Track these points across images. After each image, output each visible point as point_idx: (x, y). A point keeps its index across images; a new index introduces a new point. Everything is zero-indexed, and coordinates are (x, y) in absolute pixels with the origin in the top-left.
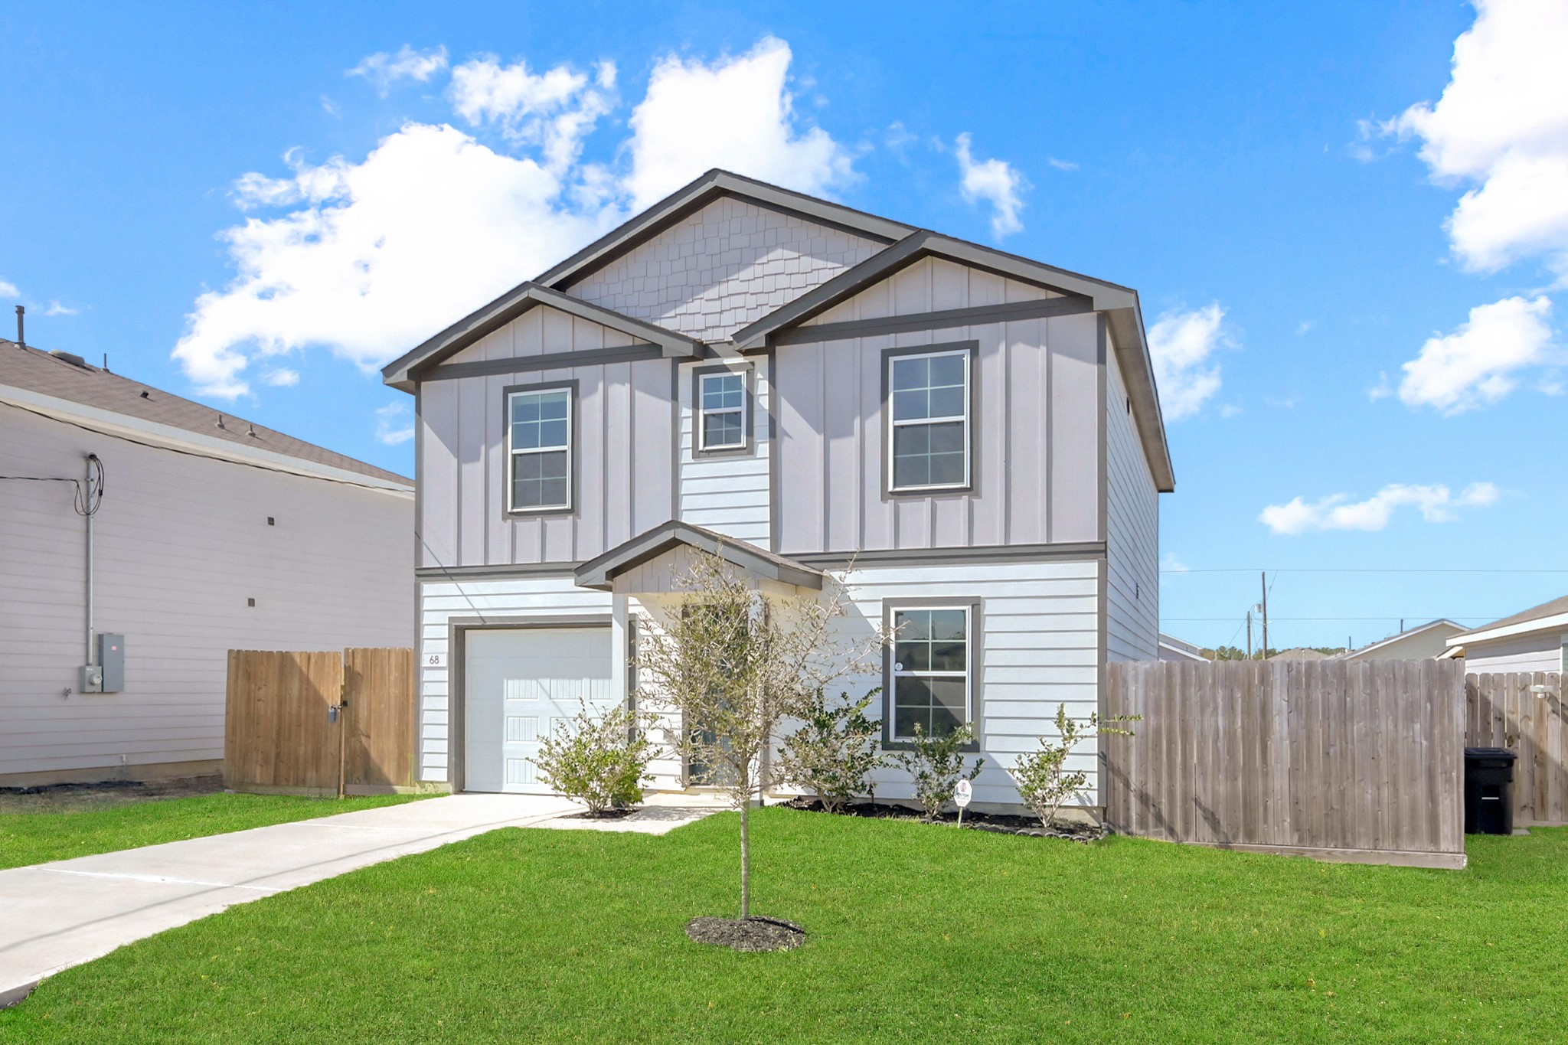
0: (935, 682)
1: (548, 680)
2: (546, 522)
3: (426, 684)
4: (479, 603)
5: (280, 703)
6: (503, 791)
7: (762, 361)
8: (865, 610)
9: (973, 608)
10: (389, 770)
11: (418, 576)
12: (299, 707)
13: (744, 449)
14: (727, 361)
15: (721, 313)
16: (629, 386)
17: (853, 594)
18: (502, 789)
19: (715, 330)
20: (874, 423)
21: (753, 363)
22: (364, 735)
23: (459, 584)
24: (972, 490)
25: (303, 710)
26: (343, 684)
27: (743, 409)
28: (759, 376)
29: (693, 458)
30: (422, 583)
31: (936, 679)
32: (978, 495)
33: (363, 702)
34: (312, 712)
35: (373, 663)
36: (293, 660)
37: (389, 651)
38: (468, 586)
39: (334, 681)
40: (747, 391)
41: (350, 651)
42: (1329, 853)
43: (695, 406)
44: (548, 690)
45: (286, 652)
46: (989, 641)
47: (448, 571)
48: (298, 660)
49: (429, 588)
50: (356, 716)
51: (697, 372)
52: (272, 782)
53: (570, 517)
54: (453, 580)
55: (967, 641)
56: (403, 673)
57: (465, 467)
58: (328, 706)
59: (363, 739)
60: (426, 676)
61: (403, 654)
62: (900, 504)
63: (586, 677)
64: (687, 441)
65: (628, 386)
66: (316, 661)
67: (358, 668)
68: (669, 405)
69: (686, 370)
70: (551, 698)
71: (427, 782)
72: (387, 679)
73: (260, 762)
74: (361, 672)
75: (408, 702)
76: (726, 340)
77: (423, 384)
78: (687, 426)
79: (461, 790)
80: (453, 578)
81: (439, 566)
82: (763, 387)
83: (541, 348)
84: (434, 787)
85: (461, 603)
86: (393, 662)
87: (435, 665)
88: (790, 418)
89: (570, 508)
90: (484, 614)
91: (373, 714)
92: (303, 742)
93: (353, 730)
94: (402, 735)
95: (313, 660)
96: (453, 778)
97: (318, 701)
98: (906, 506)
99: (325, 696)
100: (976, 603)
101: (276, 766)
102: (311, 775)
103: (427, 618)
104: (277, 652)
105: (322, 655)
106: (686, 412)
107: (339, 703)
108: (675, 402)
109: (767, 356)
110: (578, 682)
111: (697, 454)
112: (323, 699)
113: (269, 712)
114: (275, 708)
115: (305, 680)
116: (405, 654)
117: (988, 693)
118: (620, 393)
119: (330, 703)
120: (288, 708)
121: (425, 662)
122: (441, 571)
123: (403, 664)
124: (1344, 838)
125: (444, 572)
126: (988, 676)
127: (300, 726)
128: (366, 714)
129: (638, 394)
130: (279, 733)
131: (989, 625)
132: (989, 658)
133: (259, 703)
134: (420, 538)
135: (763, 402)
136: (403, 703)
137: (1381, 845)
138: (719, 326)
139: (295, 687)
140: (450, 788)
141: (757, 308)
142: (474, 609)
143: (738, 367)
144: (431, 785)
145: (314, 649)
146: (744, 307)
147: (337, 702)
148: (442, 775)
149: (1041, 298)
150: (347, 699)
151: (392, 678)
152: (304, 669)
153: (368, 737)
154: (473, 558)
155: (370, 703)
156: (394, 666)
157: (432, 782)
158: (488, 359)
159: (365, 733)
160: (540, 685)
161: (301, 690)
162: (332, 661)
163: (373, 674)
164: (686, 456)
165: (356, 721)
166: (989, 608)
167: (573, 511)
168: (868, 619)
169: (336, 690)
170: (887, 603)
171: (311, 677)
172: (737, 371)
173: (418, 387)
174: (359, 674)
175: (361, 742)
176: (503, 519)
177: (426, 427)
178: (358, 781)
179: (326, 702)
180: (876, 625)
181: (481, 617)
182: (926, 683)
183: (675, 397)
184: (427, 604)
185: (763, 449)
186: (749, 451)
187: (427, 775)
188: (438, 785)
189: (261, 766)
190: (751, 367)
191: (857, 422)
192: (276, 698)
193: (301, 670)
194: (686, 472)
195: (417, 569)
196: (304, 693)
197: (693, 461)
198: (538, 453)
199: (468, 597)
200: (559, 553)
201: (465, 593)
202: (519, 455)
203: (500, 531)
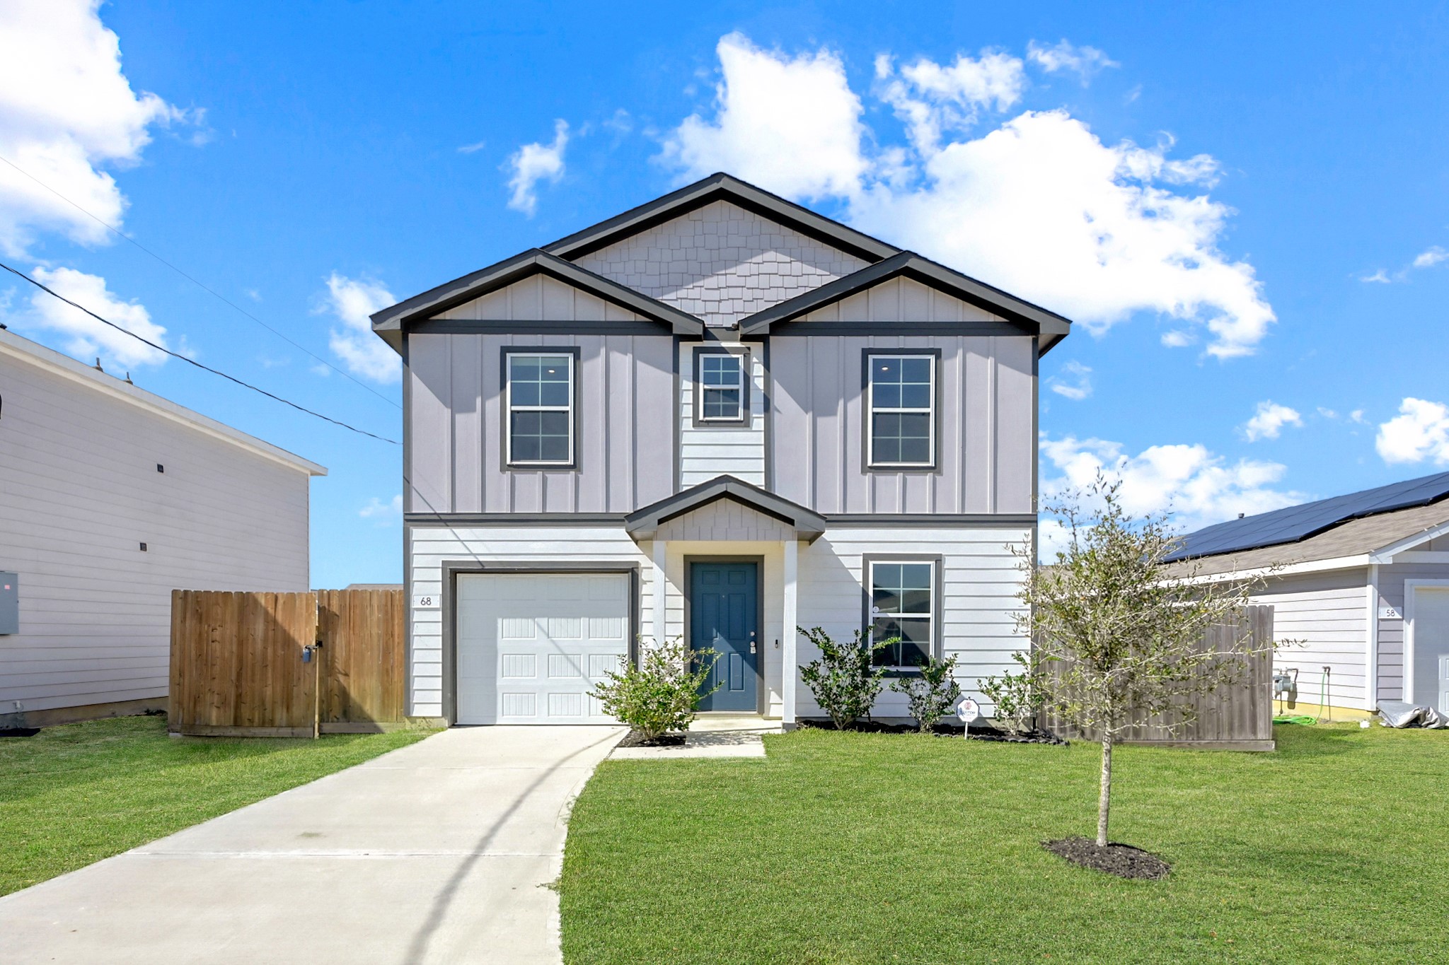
0: (905, 622)
1: (546, 619)
2: (547, 475)
3: (416, 624)
4: (477, 548)
5: (241, 643)
6: (497, 723)
7: (757, 347)
8: (847, 562)
9: (936, 563)
10: (371, 708)
11: (406, 520)
12: (265, 648)
13: (741, 422)
14: (724, 344)
15: (720, 301)
16: (631, 356)
17: (837, 549)
18: (496, 721)
19: (714, 315)
20: (855, 406)
21: (749, 348)
22: (340, 673)
23: (454, 530)
24: (936, 469)
25: (270, 651)
26: (317, 625)
27: (740, 387)
28: (755, 360)
29: (693, 426)
30: (411, 528)
31: (904, 619)
32: (940, 473)
33: (340, 642)
34: (280, 652)
35: (352, 605)
36: (256, 602)
37: (370, 593)
38: (464, 532)
39: (308, 622)
40: (744, 372)
41: (325, 592)
42: (1189, 744)
43: (696, 379)
44: (547, 631)
45: (248, 593)
46: (948, 590)
47: (443, 517)
48: (263, 601)
49: (418, 533)
50: (333, 656)
51: (697, 351)
52: (232, 723)
53: (572, 473)
54: (448, 526)
55: (931, 589)
56: (387, 612)
57: (458, 417)
58: (300, 646)
59: (341, 678)
60: (416, 616)
61: (386, 596)
62: (877, 477)
63: (585, 616)
64: (687, 411)
65: (630, 356)
66: (284, 602)
67: (335, 608)
68: (671, 377)
69: (686, 348)
70: (548, 638)
71: (420, 717)
72: (369, 620)
73: (215, 704)
74: (338, 613)
75: (393, 641)
76: (724, 326)
77: (410, 335)
78: (687, 397)
79: (454, 725)
80: (448, 524)
81: (432, 512)
82: (758, 370)
83: (540, 313)
84: (427, 722)
85: (458, 548)
86: (375, 603)
87: (426, 606)
88: (781, 397)
89: (572, 464)
90: (481, 559)
91: (352, 654)
92: (270, 682)
93: (329, 668)
94: (386, 673)
95: (280, 601)
96: (449, 715)
97: (289, 642)
98: (881, 479)
99: (296, 637)
100: (938, 559)
101: (237, 707)
102: (281, 716)
103: (416, 561)
104: (236, 592)
105: (292, 597)
106: (687, 385)
107: (314, 643)
108: (676, 375)
109: (762, 343)
110: (576, 621)
111: (697, 424)
112: (294, 640)
113: (226, 655)
114: (235, 648)
115: (271, 622)
116: (389, 596)
117: (947, 630)
118: (622, 362)
119: (302, 644)
120: (250, 650)
121: (416, 603)
122: (435, 517)
123: (386, 605)
124: (1198, 733)
125: (438, 518)
126: (947, 617)
127: (266, 666)
128: (344, 654)
129: (639, 364)
130: (239, 675)
131: (948, 576)
132: (948, 603)
133: (214, 644)
134: (409, 482)
135: (759, 383)
136: (387, 643)
137: (1221, 736)
138: (718, 313)
139: (259, 628)
140: (446, 723)
141: (752, 301)
142: (471, 554)
143: (736, 350)
144: (423, 720)
145: (282, 589)
146: (741, 299)
147: (311, 642)
148: (437, 711)
149: (990, 321)
150: (322, 639)
151: (375, 618)
152: (271, 610)
153: (347, 675)
154: (469, 506)
155: (348, 644)
156: (376, 606)
157: (424, 718)
158: (484, 318)
159: (343, 672)
160: (538, 625)
161: (266, 631)
162: (304, 602)
163: (352, 614)
164: (687, 424)
165: (333, 661)
166: (948, 563)
167: (573, 467)
168: (849, 570)
169: (310, 631)
170: (867, 558)
171: (280, 618)
172: (735, 354)
173: (405, 339)
174: (336, 615)
175: (338, 681)
176: (501, 471)
177: (414, 378)
178: (335, 719)
179: (297, 643)
180: (859, 576)
181: (479, 562)
182: (896, 622)
183: (676, 369)
184: (416, 548)
185: (758, 423)
186: (746, 424)
187: (417, 711)
188: (431, 720)
189: (218, 707)
190: (748, 351)
191: (841, 404)
192: (235, 640)
193: (266, 613)
194: (686, 438)
195: (406, 514)
196: (271, 633)
197: (693, 429)
198: (538, 412)
199: (465, 543)
200: (561, 503)
201: (462, 539)
202: (518, 412)
203: (499, 482)
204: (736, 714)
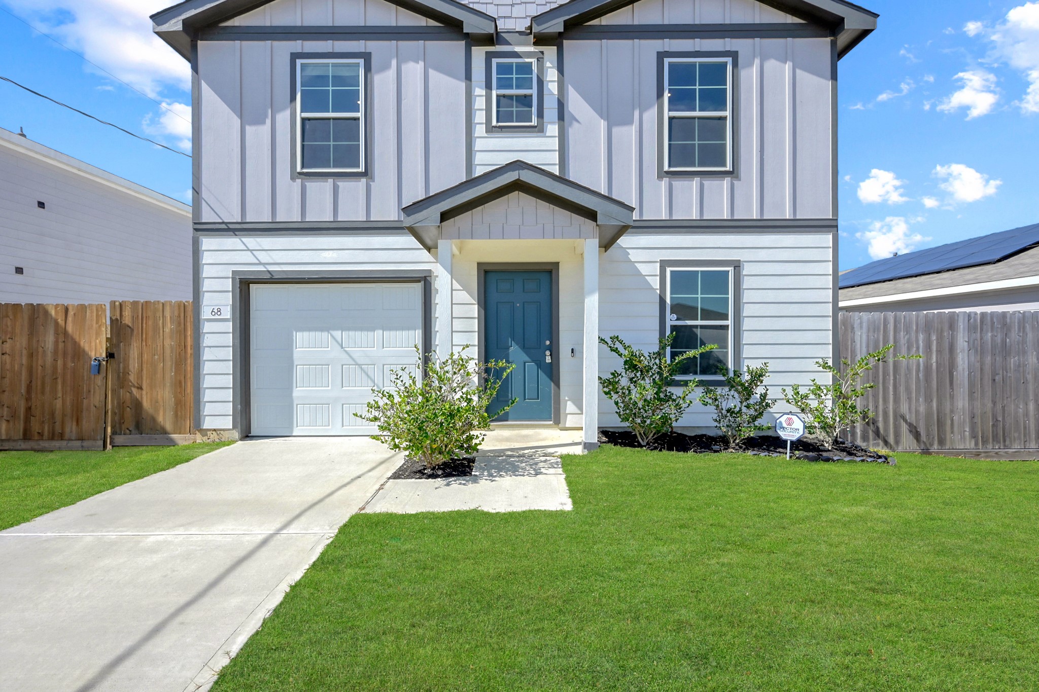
0: (703, 330)
1: (340, 332)
2: (339, 183)
3: (206, 335)
4: (263, 257)
5: (31, 356)
6: (294, 434)
7: (550, 52)
8: (644, 269)
9: (734, 269)
10: (165, 419)
11: (196, 230)
12: (55, 360)
13: (535, 127)
14: (518, 49)
15: (512, 5)
16: (423, 63)
17: (634, 256)
18: (292, 432)
19: (507, 20)
20: (651, 115)
21: (542, 53)
22: (134, 386)
23: (243, 239)
24: (733, 174)
25: (60, 363)
26: (109, 336)
27: (534, 92)
28: (548, 64)
29: (486, 132)
30: (201, 237)
31: (702, 327)
32: (738, 177)
33: (133, 352)
34: (70, 364)
35: (144, 315)
36: (46, 313)
37: (163, 304)
38: (252, 242)
39: (98, 334)
40: (538, 76)
41: (117, 304)
42: (995, 453)
43: (488, 86)
44: (340, 342)
45: (38, 305)
46: (747, 296)
47: (231, 226)
48: (53, 313)
49: (208, 243)
50: (126, 367)
51: (489, 56)
52: (21, 437)
53: (364, 180)
54: (236, 235)
55: (730, 296)
56: (179, 324)
57: (249, 129)
58: (90, 358)
59: (134, 391)
60: (207, 327)
61: (179, 308)
62: (673, 182)
63: (380, 329)
64: (480, 117)
65: (421, 64)
66: (75, 314)
67: (127, 320)
68: (463, 85)
69: (479, 53)
70: (342, 348)
71: (210, 430)
72: (161, 331)
73: (5, 418)
74: (130, 325)
75: (186, 352)
76: (517, 30)
77: (199, 42)
78: (480, 103)
79: (247, 435)
80: (237, 233)
81: (221, 221)
82: (552, 75)
83: (332, 22)
84: (218, 434)
85: (247, 257)
86: (168, 314)
87: (217, 317)
88: (576, 103)
89: (364, 171)
90: (271, 268)
91: (145, 366)
92: (60, 395)
93: (122, 381)
94: (179, 385)
95: (71, 313)
96: (239, 426)
97: (78, 353)
98: (678, 184)
99: (87, 349)
100: (737, 265)
101: (27, 421)
102: (71, 428)
103: (206, 271)
104: (26, 304)
105: (82, 308)
106: (479, 91)
107: (104, 355)
108: (468, 82)
109: (556, 47)
110: (370, 334)
111: (490, 129)
112: (84, 351)
113: (16, 367)
114: (24, 361)
115: (62, 333)
116: (182, 307)
117: (746, 338)
118: (414, 70)
119: (93, 355)
120: (40, 362)
121: (206, 313)
122: (224, 226)
123: (179, 316)
124: (1005, 441)
125: (226, 227)
126: (746, 324)
127: (56, 379)
128: (136, 365)
129: (432, 72)
130: (29, 388)
131: (746, 283)
132: (747, 310)
133: (4, 357)
134: (198, 193)
135: (552, 87)
136: (180, 353)
137: (1028, 445)
138: (510, 17)
139: (49, 340)
140: (236, 434)
141: (545, 5)
142: (260, 264)
143: (529, 55)
144: (214, 432)
145: (72, 301)
146: (535, 3)
147: (101, 355)
148: (227, 423)
149: (788, 22)
150: (114, 351)
151: (167, 330)
152: (61, 321)
153: (140, 388)
154: (259, 213)
155: (141, 355)
156: (169, 318)
157: (215, 430)
158: (274, 24)
159: (136, 385)
160: (332, 335)
161: (56, 342)
162: (95, 314)
163: (144, 325)
164: (480, 130)
165: (126, 373)
166: (746, 270)
167: (365, 174)
168: (646, 277)
169: (100, 342)
170: (664, 264)
171: (70, 329)
172: (528, 58)
173: (194, 47)
174: (128, 326)
175: (131, 393)
176: (291, 179)
177: (204, 85)
178: (128, 431)
179: (87, 354)
180: (655, 283)
181: (268, 271)
182: (695, 330)
183: (468, 77)
184: (206, 258)
185: (552, 129)
186: (539, 129)
187: (208, 424)
188: (222, 432)
189: (8, 421)
190: (541, 56)
191: (637, 114)
192: (25, 352)
193: (56, 323)
194: (479, 144)
195: (195, 223)
196: (61, 345)
197: (486, 135)
198: (329, 119)
199: (254, 252)
200: (352, 212)
201: (250, 249)
202: (309, 119)
203: (289, 189)
204: (531, 425)
